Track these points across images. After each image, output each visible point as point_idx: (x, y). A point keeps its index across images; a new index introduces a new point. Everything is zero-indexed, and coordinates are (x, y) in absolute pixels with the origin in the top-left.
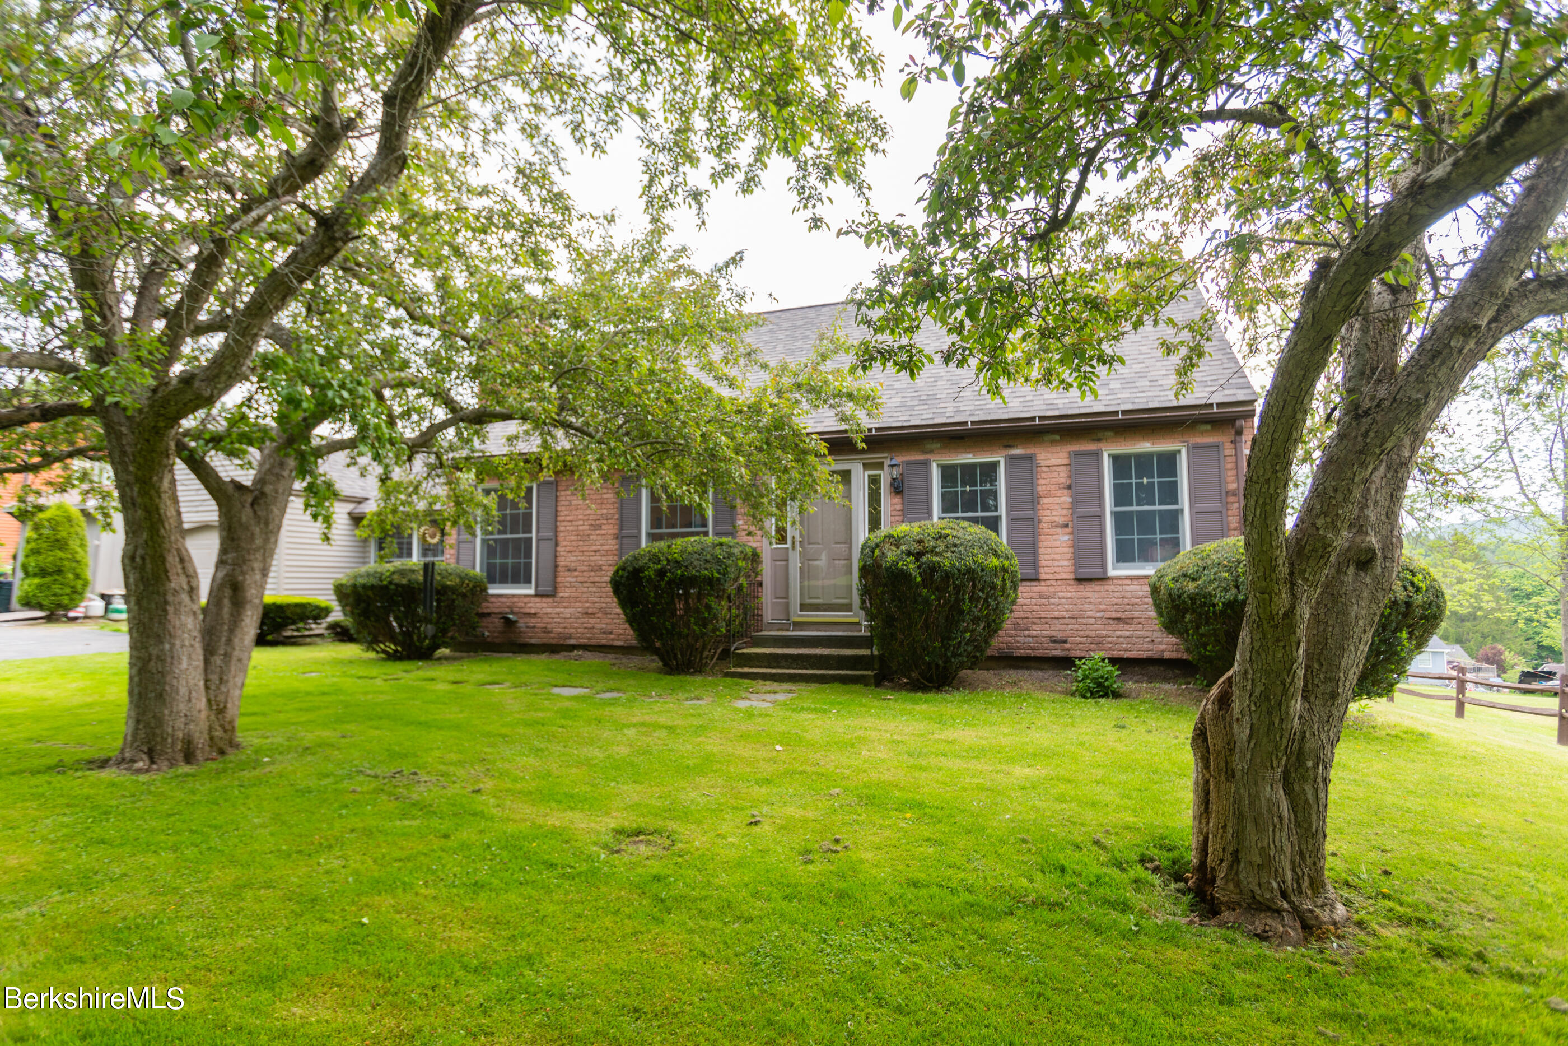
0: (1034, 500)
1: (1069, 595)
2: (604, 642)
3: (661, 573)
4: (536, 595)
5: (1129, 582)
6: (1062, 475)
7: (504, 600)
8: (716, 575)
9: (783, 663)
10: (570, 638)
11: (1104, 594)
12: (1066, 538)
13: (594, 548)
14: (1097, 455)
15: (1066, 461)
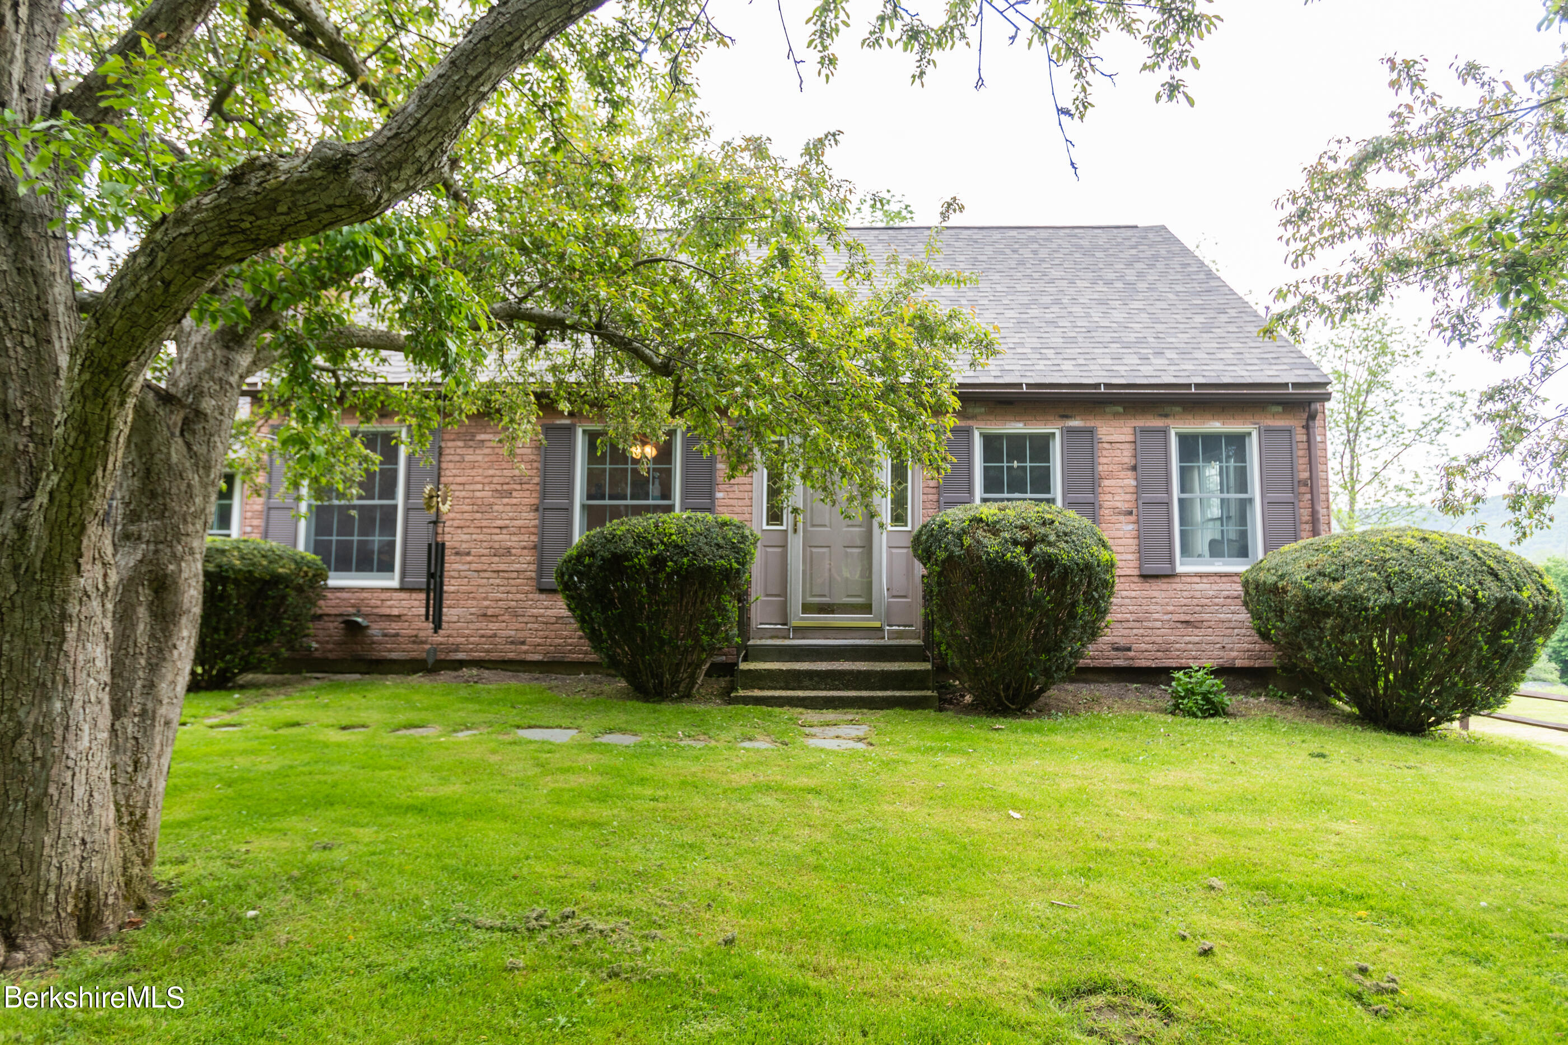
0: (1094, 483)
1: (1133, 594)
2: (511, 656)
3: (658, 562)
4: (402, 589)
5: (1197, 579)
6: (1126, 453)
7: (345, 595)
8: (735, 565)
9: (807, 683)
10: (456, 651)
11: (1171, 593)
12: (1131, 527)
13: (499, 523)
14: (1165, 432)
15: (1131, 438)
